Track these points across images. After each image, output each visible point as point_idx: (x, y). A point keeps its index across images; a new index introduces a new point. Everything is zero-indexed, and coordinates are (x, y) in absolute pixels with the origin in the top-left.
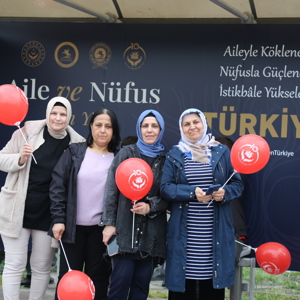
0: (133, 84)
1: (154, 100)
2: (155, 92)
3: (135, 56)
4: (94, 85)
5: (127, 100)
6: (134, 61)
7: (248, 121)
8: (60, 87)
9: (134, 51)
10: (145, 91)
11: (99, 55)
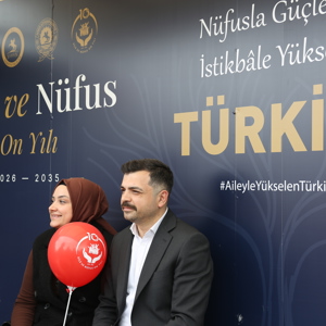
0: (84, 79)
1: (109, 101)
2: (111, 87)
3: (84, 30)
4: (41, 87)
5: (77, 108)
6: (84, 38)
7: (249, 121)
8: (8, 99)
9: (83, 21)
10: (97, 86)
11: (45, 39)
